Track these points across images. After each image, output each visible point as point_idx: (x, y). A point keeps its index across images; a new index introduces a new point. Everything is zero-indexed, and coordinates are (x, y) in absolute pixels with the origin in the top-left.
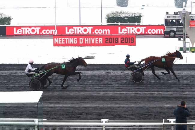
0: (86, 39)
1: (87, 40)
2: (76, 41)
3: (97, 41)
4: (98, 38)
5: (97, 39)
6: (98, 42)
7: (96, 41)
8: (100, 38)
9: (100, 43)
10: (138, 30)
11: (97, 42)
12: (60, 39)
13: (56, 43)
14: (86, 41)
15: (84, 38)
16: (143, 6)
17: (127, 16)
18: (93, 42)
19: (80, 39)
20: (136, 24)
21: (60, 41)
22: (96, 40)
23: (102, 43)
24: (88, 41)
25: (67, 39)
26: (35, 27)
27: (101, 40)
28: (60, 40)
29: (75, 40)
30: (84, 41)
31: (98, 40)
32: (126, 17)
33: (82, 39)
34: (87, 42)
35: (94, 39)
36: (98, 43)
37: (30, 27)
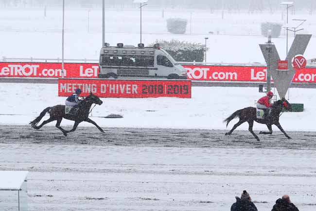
0: (111, 85)
1: (112, 87)
2: (95, 89)
3: (130, 89)
4: (130, 85)
5: (129, 87)
6: (131, 91)
7: (128, 89)
8: (133, 85)
9: (133, 93)
10: (197, 73)
11: (129, 91)
12: (69, 84)
13: (63, 91)
14: (111, 89)
15: (108, 85)
16: (210, 33)
17: (181, 49)
18: (122, 92)
19: (102, 85)
20: (194, 63)
21: (69, 88)
22: (127, 87)
23: (136, 92)
24: (114, 89)
25: (81, 84)
26: (31, 65)
27: (135, 87)
28: (70, 86)
29: (94, 86)
30: (108, 89)
31: (131, 87)
32: (180, 51)
33: (105, 85)
34: (112, 91)
35: (124, 85)
36: (130, 93)
37: (23, 64)
